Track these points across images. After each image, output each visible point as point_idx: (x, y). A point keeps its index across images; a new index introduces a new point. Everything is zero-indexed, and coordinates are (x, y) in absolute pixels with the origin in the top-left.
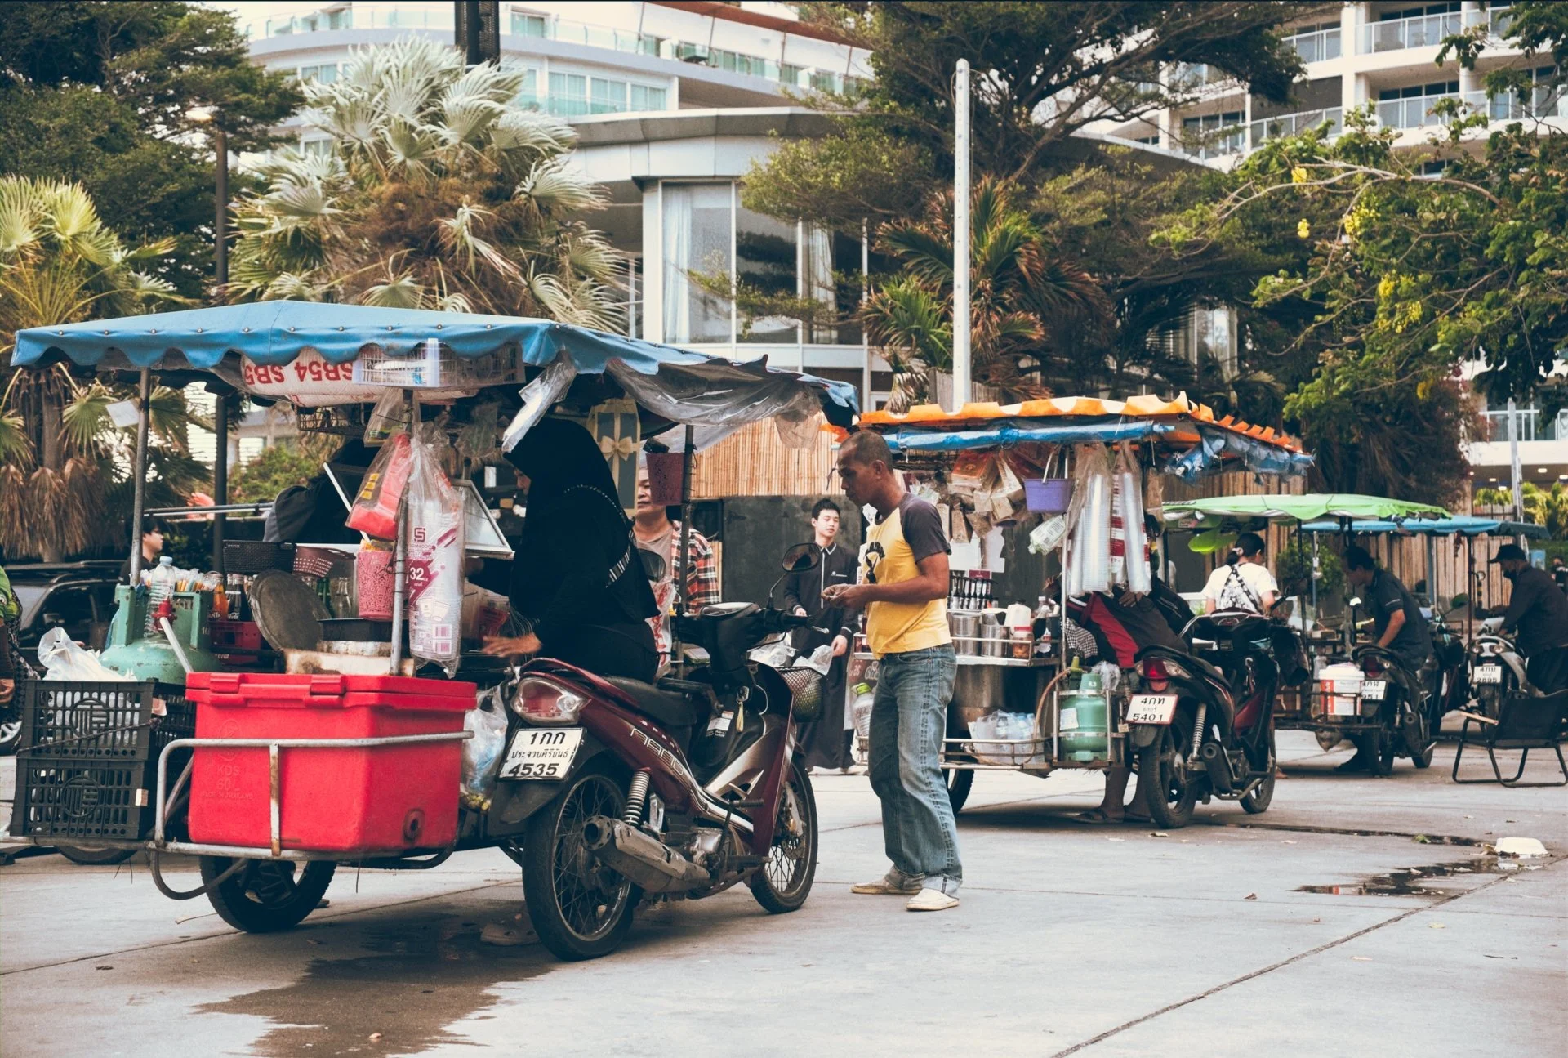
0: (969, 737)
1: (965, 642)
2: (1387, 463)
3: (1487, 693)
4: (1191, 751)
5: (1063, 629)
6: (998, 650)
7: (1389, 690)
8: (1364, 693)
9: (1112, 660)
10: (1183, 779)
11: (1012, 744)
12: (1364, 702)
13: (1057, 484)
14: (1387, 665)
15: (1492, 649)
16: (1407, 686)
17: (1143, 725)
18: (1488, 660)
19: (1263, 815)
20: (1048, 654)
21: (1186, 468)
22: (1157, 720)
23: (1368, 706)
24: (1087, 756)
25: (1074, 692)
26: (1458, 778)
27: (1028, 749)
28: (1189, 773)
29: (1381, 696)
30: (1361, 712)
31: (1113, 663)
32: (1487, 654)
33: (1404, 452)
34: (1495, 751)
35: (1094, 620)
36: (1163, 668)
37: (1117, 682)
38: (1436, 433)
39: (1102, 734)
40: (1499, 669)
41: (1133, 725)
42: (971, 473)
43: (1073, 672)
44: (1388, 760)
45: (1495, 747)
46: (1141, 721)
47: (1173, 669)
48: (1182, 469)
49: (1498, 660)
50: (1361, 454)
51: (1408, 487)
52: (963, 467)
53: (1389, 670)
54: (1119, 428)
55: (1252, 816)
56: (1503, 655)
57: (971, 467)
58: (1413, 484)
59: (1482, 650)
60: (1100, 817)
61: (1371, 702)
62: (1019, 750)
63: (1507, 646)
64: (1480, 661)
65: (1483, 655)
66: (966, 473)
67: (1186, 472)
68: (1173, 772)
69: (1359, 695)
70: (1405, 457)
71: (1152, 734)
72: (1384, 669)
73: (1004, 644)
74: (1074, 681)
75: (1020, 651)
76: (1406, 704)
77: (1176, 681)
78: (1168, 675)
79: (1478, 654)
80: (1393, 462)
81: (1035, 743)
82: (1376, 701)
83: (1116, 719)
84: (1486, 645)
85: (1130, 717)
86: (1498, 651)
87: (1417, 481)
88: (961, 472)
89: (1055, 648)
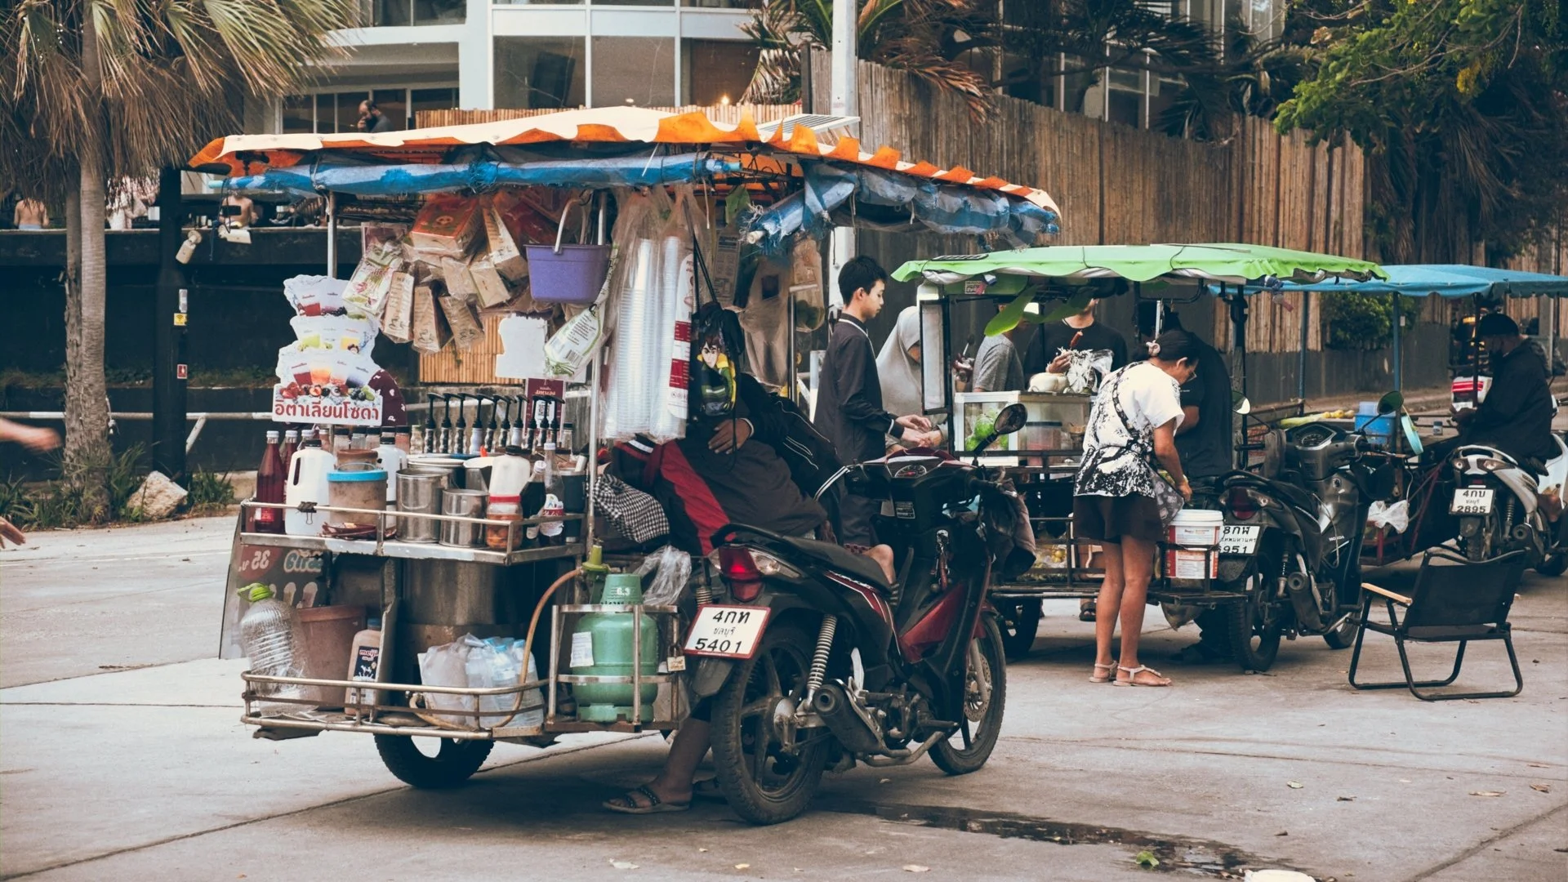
0: (419, 682)
1: (416, 521)
2: (1482, 166)
3: (1470, 527)
4: (805, 695)
5: (591, 495)
6: (466, 535)
7: (1264, 540)
8: (1222, 545)
9: (680, 545)
10: (788, 744)
11: (476, 695)
12: (1223, 557)
13: (578, 256)
14: (1263, 502)
15: (1480, 463)
16: (1298, 532)
17: (711, 658)
18: (1476, 479)
19: (975, 778)
20: (560, 540)
21: (766, 232)
22: (732, 650)
23: (1230, 563)
24: (609, 712)
25: (587, 608)
26: (1357, 680)
27: (511, 702)
28: (801, 734)
29: (1250, 550)
30: (1218, 574)
31: (681, 549)
32: (1474, 470)
33: (1504, 151)
34: (1407, 644)
35: (666, 475)
36: (750, 563)
37: (684, 581)
38: (1551, 126)
39: (627, 678)
40: (1490, 493)
41: (693, 659)
42: (446, 230)
43: (589, 572)
44: (1270, 640)
45: (1407, 638)
46: (707, 650)
47: (768, 565)
48: (758, 234)
49: (1491, 480)
50: (1444, 156)
51: (1509, 198)
52: (431, 221)
53: (1267, 509)
54: (651, 163)
55: (950, 780)
56: (1497, 473)
57: (445, 220)
58: (1516, 194)
59: (1467, 466)
60: (647, 803)
61: (1236, 557)
62: (493, 705)
63: (1505, 459)
64: (1466, 481)
65: (1469, 472)
66: (436, 231)
67: (765, 238)
68: (771, 730)
69: (1216, 547)
70: (1507, 158)
71: (723, 672)
72: (1259, 508)
73: (476, 526)
74: (593, 588)
75: (495, 538)
76: (1300, 558)
77: (773, 582)
78: (759, 573)
79: (1463, 471)
80: (1489, 165)
81: (521, 691)
82: (1244, 557)
83: (664, 649)
84: (1472, 459)
85: (691, 645)
86: (1490, 467)
87: (1523, 190)
88: (429, 229)
89: (574, 527)
